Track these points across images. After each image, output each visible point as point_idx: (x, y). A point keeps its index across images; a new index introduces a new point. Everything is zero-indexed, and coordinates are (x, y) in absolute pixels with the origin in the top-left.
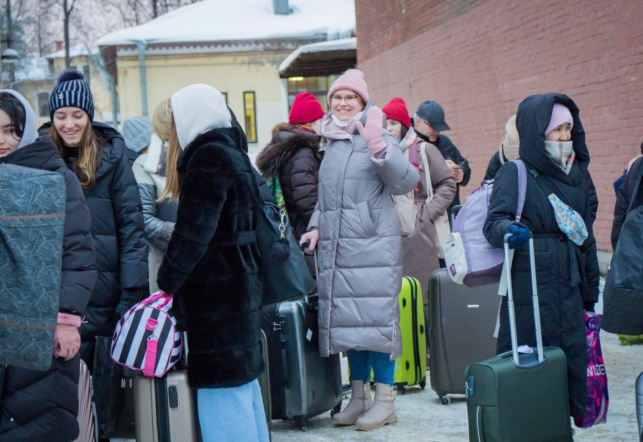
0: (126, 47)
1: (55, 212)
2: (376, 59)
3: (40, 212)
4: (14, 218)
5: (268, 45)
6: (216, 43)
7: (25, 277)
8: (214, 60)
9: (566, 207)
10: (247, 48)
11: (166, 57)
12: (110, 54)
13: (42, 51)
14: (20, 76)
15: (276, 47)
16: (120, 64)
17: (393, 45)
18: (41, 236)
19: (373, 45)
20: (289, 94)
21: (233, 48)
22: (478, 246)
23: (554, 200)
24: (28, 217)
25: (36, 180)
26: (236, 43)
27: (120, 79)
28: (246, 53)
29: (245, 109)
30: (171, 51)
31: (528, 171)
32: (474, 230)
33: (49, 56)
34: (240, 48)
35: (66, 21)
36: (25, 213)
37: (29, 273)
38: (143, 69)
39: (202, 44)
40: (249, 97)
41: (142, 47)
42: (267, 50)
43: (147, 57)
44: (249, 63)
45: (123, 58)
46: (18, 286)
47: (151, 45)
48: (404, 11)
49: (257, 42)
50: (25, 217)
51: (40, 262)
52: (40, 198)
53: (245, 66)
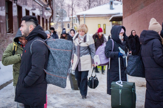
0: (81, 15)
1: (68, 50)
2: (126, 18)
3: (63, 49)
4: (55, 49)
5: (109, 15)
6: (98, 15)
7: (56, 64)
8: (98, 18)
9: (122, 50)
10: (105, 16)
11: (89, 17)
12: (79, 16)
13: (69, 16)
14: (64, 20)
15: (110, 16)
16: (80, 19)
17: (129, 15)
18: (63, 55)
19: (126, 15)
20: (112, 25)
21: (102, 16)
22: (103, 58)
23: (120, 48)
24: (59, 50)
25: (64, 42)
26: (102, 15)
27: (80, 21)
28: (104, 17)
29: (104, 28)
30: (90, 16)
31: (114, 42)
32: (102, 54)
33: (70, 17)
34: (103, 16)
35: (72, 10)
36: (59, 49)
37: (57, 63)
38: (85, 20)
39: (96, 15)
40: (105, 25)
41: (84, 15)
42: (108, 16)
43: (86, 17)
44: (105, 19)
45: (81, 17)
46: (54, 66)
47: (86, 15)
48: (131, 8)
49: (106, 15)
50: (58, 50)
51: (62, 61)
52: (64, 46)
53: (104, 19)
